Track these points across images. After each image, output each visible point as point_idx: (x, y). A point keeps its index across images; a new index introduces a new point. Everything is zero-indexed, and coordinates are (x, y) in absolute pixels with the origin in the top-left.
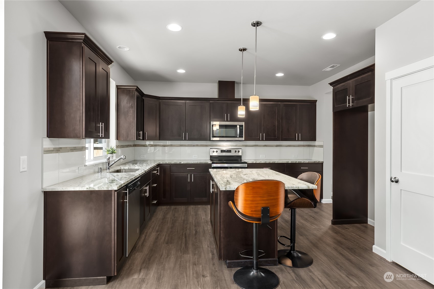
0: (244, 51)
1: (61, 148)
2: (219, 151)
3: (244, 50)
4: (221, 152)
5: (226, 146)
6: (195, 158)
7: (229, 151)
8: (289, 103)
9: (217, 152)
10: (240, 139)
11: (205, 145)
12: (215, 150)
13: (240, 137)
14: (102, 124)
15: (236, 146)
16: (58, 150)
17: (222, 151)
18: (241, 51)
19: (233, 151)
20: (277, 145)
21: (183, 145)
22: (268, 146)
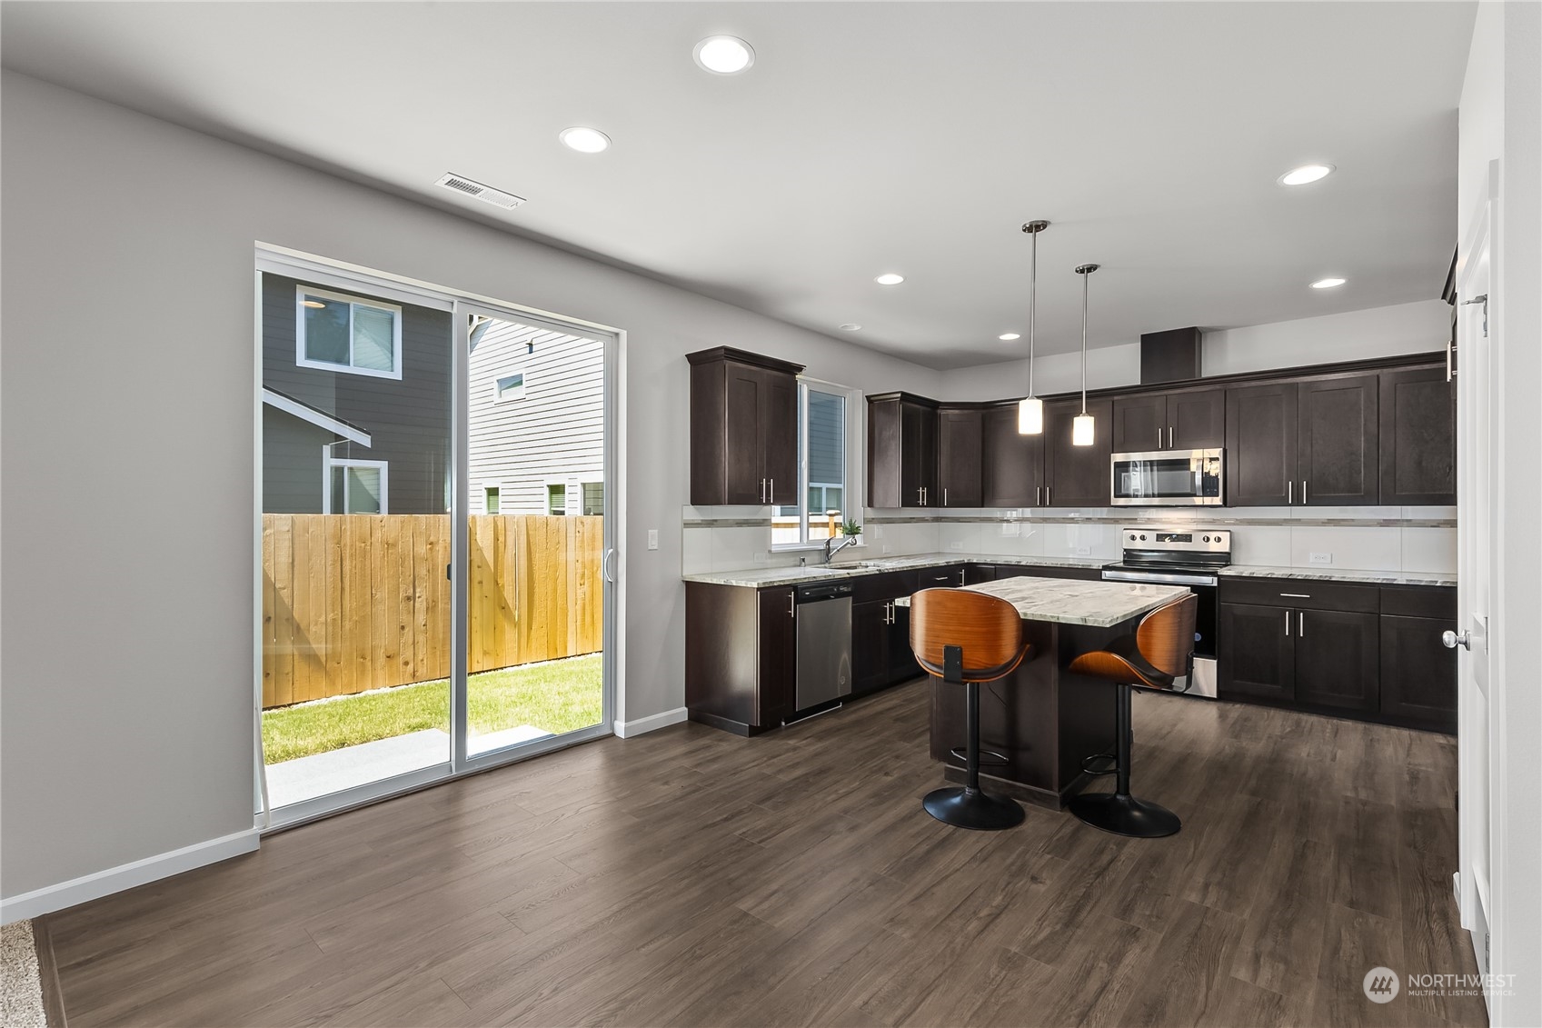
0: (1088, 272)
1: (716, 521)
2: (1151, 536)
3: (1091, 268)
4: (1157, 540)
5: (1179, 521)
6: (1083, 553)
7: (1188, 538)
8: (1427, 367)
9: (1143, 538)
10: (1208, 501)
11: (1112, 519)
12: (1138, 534)
13: (1205, 495)
14: (768, 481)
15: (1204, 522)
16: (710, 523)
17: (1160, 538)
18: (1082, 271)
19: (1198, 538)
20: (1384, 520)
21: (1049, 519)
22: (1342, 523)
